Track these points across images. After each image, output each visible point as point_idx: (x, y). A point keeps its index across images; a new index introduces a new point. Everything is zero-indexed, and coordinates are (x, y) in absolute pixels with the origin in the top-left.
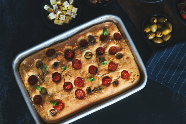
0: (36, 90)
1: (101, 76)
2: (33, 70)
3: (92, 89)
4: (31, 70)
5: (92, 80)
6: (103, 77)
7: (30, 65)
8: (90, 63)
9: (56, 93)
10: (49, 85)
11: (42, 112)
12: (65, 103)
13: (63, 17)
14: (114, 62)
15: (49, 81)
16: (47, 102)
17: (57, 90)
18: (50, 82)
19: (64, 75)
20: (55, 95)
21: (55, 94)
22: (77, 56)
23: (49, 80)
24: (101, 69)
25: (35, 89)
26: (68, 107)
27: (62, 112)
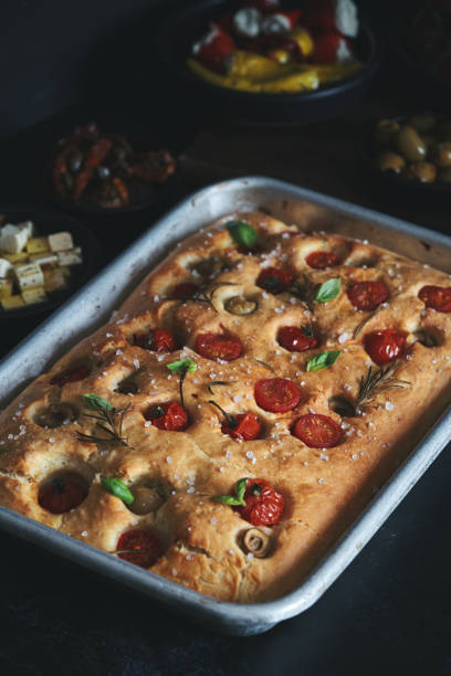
0: (107, 501)
1: (354, 338)
2: (41, 439)
3: (353, 389)
4: (33, 446)
5: (329, 362)
6: (360, 336)
7: (10, 436)
8: (269, 319)
9: (213, 460)
10: (158, 448)
11: (202, 569)
12: (283, 482)
13: (30, 269)
14: (360, 280)
15: (147, 436)
16: (198, 511)
17: (211, 448)
18: (156, 438)
19: (195, 396)
20: (213, 469)
21: (209, 466)
22: (199, 321)
23: (142, 432)
24: (332, 316)
25: (102, 502)
26: (305, 488)
27: (294, 520)
